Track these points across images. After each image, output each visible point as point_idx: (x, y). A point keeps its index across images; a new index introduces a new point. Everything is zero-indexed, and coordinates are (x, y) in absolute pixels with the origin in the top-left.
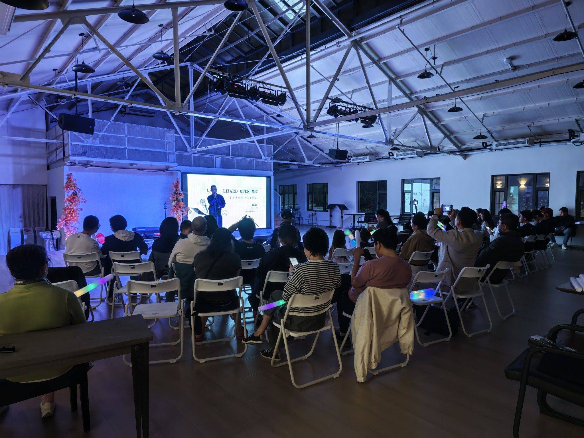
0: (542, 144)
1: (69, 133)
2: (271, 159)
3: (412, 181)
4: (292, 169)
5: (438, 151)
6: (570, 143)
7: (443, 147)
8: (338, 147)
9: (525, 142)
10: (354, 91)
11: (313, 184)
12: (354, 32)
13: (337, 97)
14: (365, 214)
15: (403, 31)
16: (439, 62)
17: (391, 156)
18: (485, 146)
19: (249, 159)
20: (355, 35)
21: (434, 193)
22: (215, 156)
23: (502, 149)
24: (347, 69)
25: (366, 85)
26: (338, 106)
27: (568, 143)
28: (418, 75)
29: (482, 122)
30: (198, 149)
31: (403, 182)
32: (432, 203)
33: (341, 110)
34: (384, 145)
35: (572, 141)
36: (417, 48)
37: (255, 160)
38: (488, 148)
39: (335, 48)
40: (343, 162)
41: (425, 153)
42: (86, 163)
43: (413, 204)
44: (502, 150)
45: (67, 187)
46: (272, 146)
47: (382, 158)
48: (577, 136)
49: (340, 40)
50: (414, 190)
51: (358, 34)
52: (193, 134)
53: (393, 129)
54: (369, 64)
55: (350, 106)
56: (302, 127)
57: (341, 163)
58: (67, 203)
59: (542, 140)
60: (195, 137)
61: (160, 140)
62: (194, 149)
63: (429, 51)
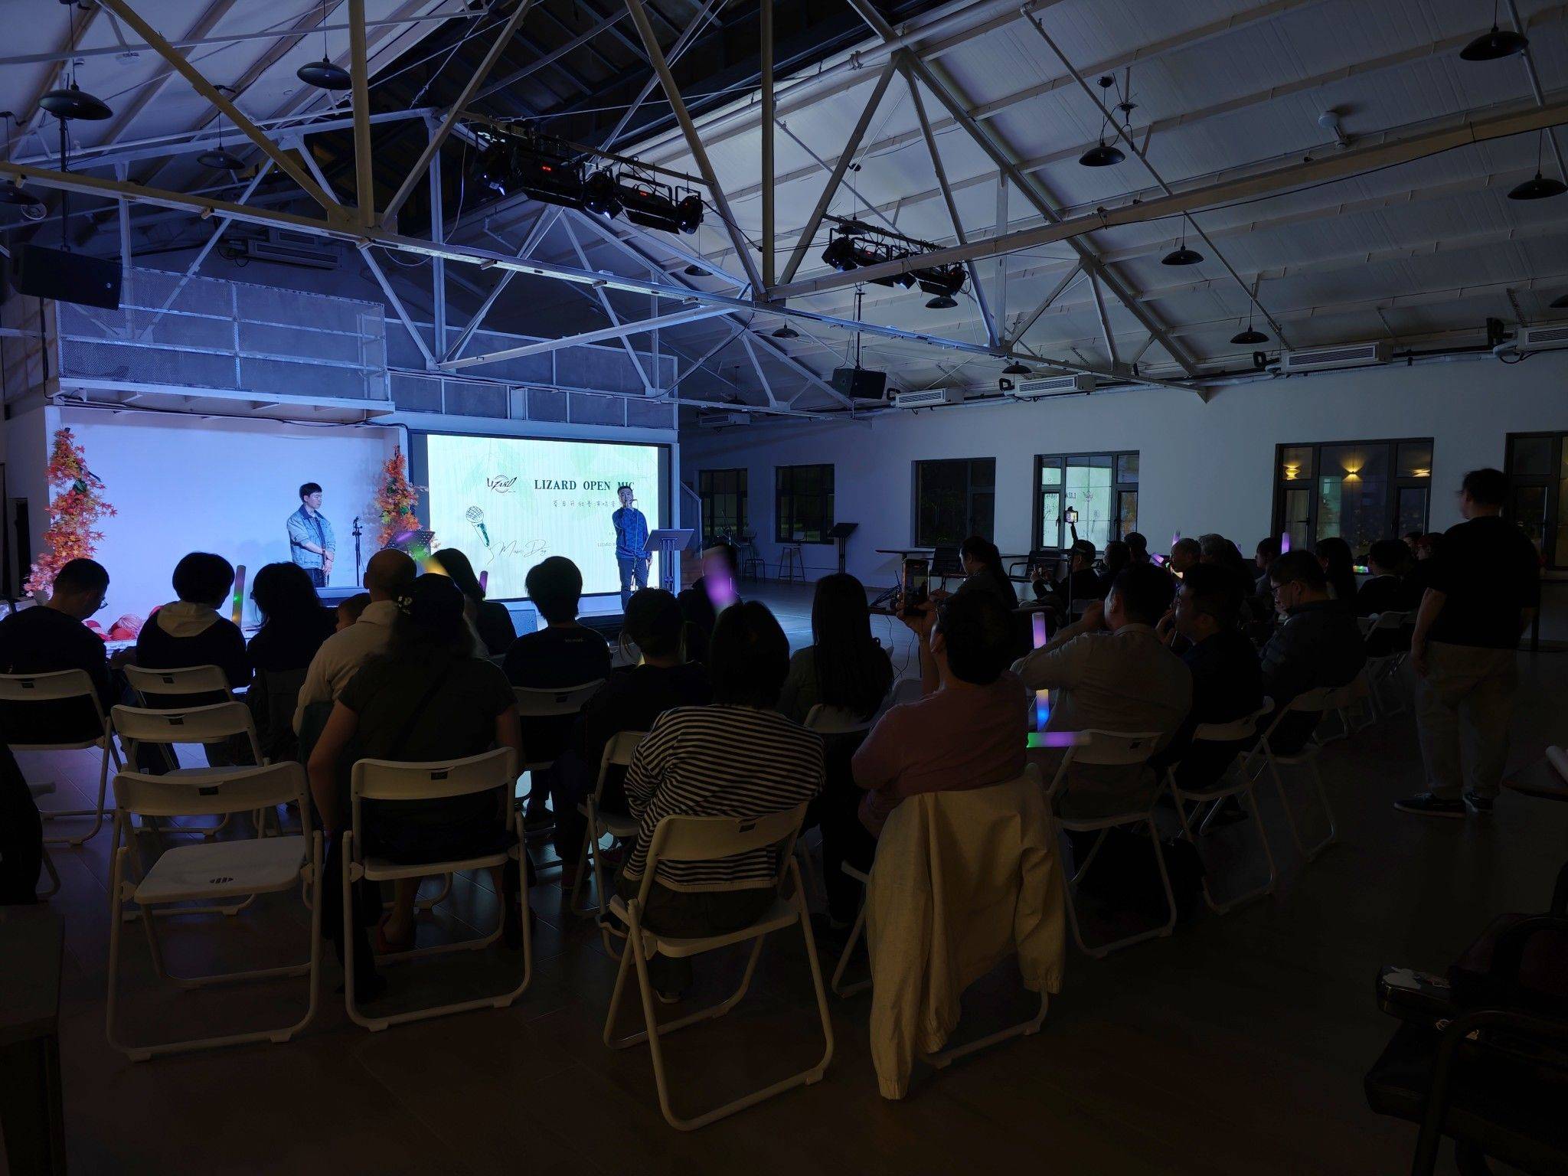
0: (1414, 358)
1: (58, 308)
2: (672, 395)
3: (1063, 461)
4: (735, 425)
5: (1133, 377)
6: (1489, 356)
7: (1148, 366)
8: (858, 361)
9: (1368, 353)
10: (904, 201)
11: (791, 467)
12: (901, 24)
13: (855, 218)
14: (934, 550)
15: (1040, 23)
16: (1139, 120)
17: (1006, 389)
18: (1260, 364)
19: (609, 395)
20: (904, 36)
21: (1123, 496)
22: (508, 384)
23: (1306, 373)
24: (883, 137)
25: (937, 184)
26: (856, 240)
27: (1483, 356)
28: (1080, 156)
29: (1255, 296)
30: (458, 362)
31: (1040, 462)
32: (1116, 521)
33: (863, 250)
34: (987, 357)
35: (1496, 349)
36: (1078, 76)
37: (626, 397)
38: (1269, 370)
39: (845, 73)
40: (876, 405)
41: (1098, 382)
42: (114, 398)
43: (1065, 520)
44: (1306, 375)
45: (54, 470)
46: (676, 359)
47: (982, 397)
48: (1509, 336)
49: (863, 48)
50: (1068, 485)
51: (912, 31)
52: (443, 319)
53: (1012, 313)
54: (942, 123)
55: (889, 241)
56: (750, 299)
57: (869, 408)
58: (58, 517)
59: (1414, 349)
60: (449, 328)
61: (340, 333)
62: (445, 363)
63: (1113, 86)
